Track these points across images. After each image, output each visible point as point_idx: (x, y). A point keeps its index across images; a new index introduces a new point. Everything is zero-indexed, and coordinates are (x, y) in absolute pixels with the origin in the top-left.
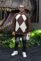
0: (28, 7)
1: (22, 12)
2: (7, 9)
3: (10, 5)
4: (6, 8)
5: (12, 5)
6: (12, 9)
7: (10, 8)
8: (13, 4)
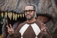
0: (51, 10)
1: (29, 20)
2: (9, 14)
3: (14, 7)
4: (7, 12)
5: (18, 5)
6: (18, 14)
7: (15, 13)
8: (20, 5)
